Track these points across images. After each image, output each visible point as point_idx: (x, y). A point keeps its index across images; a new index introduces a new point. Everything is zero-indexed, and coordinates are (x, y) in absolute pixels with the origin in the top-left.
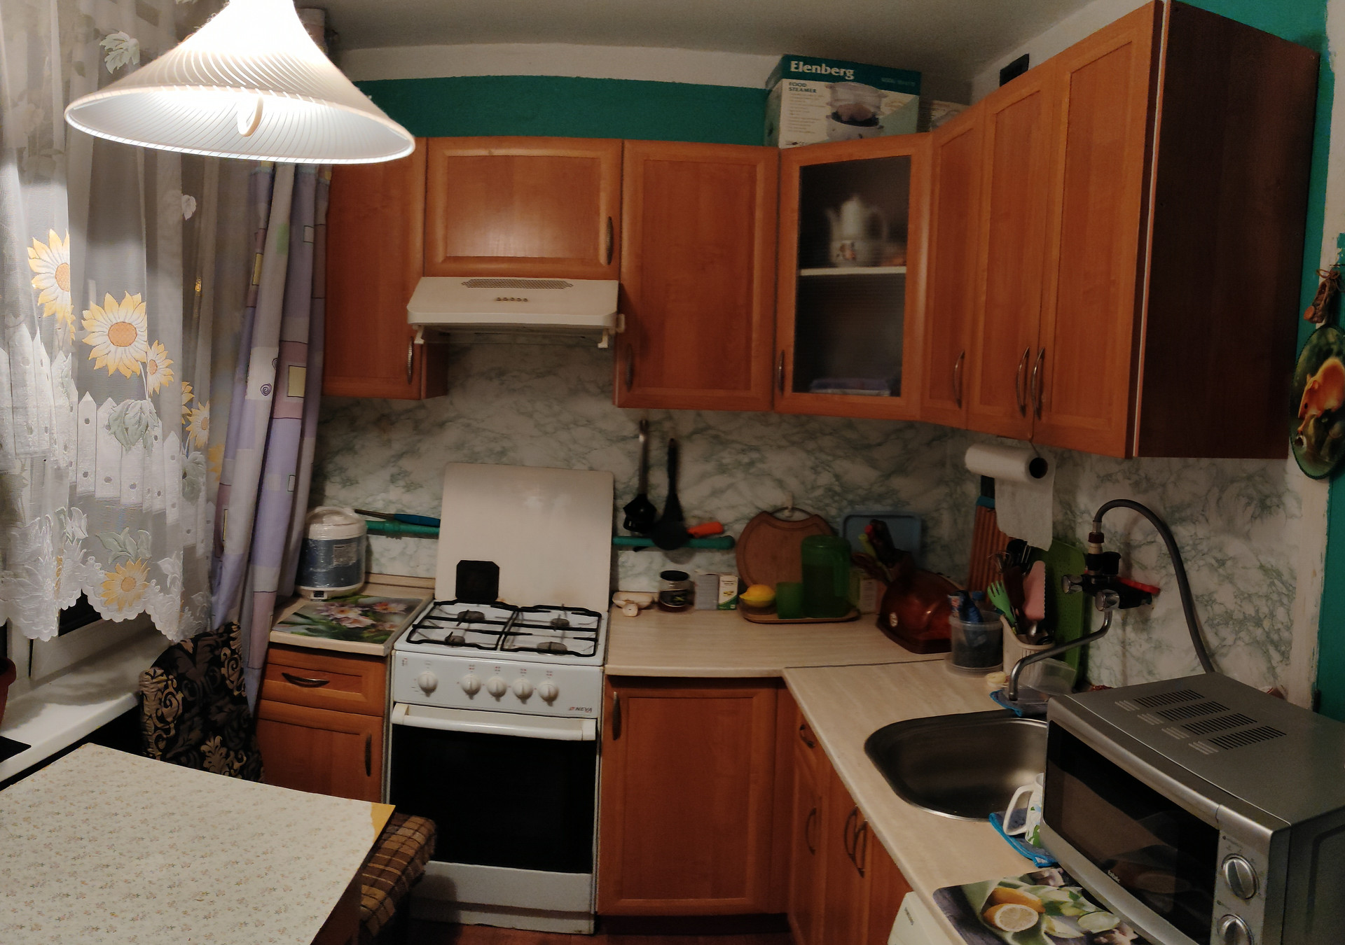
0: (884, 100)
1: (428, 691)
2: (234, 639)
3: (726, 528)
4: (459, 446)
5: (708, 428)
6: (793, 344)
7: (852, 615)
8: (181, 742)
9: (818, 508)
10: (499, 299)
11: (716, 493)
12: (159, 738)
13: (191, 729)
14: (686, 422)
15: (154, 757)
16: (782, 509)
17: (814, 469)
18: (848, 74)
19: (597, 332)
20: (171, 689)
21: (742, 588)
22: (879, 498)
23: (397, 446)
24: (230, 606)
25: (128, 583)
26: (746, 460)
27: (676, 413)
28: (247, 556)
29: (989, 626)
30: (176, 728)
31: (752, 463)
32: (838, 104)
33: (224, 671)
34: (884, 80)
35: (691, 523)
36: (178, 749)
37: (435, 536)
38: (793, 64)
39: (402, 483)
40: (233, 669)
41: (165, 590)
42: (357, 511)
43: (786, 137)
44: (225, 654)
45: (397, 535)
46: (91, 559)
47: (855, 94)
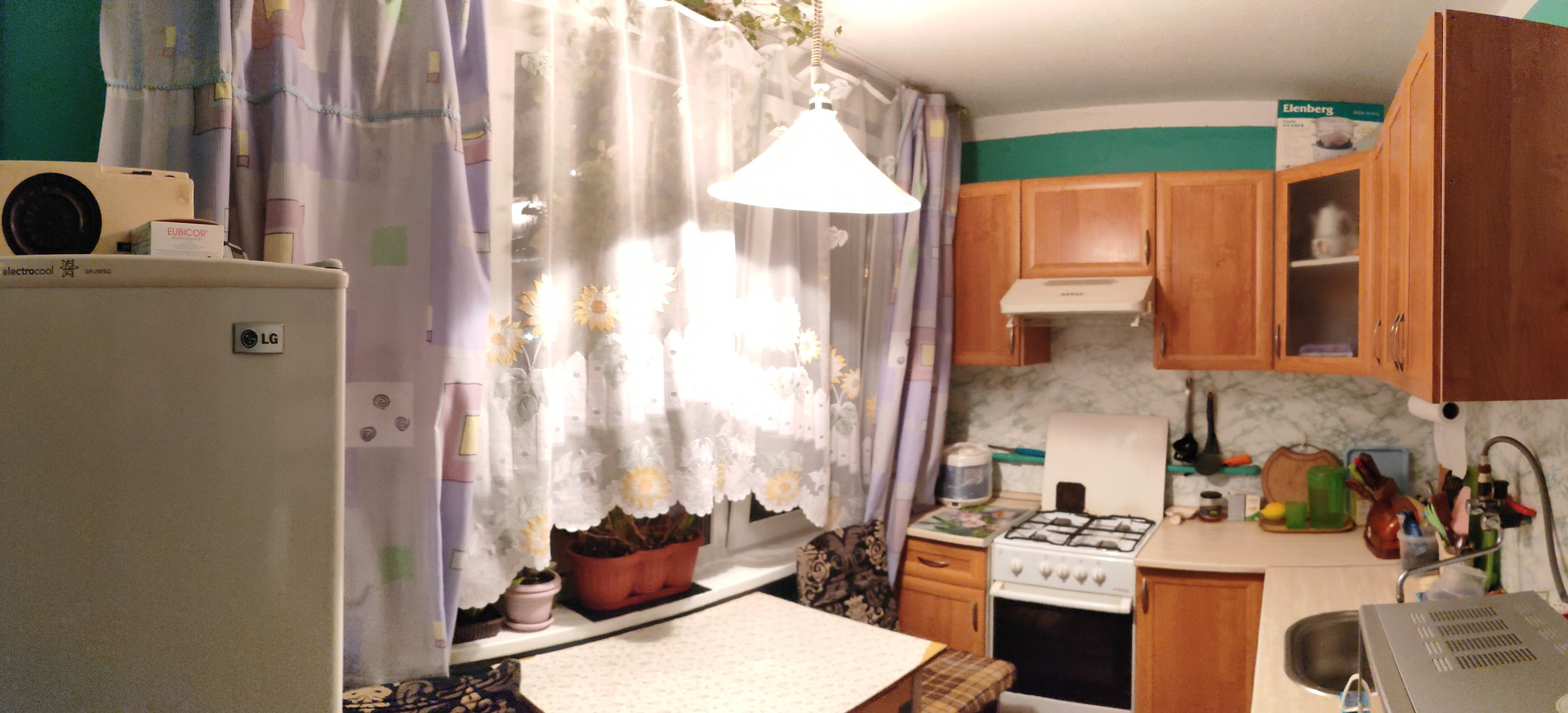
0: (1356, 129)
1: (1017, 572)
2: (877, 531)
3: (1253, 459)
4: (1059, 399)
5: (1239, 383)
6: (1285, 320)
7: (1349, 527)
8: (827, 596)
9: (1328, 445)
10: (1063, 295)
11: (1244, 433)
12: (809, 592)
13: (837, 588)
14: (1221, 379)
15: (804, 605)
16: (1297, 445)
17: (1323, 414)
18: (1328, 111)
19: (1129, 316)
20: (820, 560)
21: (1263, 506)
22: (1376, 436)
23: (1017, 400)
24: (877, 507)
25: (785, 487)
26: (1268, 407)
27: (1213, 373)
28: (889, 475)
29: (1427, 540)
30: (825, 586)
31: (1273, 410)
32: (1320, 135)
33: (868, 552)
34: (1355, 113)
35: (1227, 454)
36: (825, 600)
37: (1042, 464)
38: (1285, 106)
39: (1020, 426)
40: (876, 551)
41: (815, 494)
42: (990, 446)
43: (1281, 163)
44: (870, 541)
45: (1018, 463)
46: (758, 470)
47: (1335, 126)
